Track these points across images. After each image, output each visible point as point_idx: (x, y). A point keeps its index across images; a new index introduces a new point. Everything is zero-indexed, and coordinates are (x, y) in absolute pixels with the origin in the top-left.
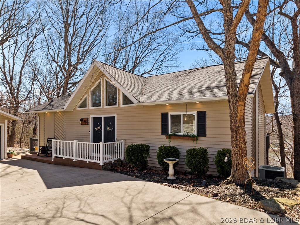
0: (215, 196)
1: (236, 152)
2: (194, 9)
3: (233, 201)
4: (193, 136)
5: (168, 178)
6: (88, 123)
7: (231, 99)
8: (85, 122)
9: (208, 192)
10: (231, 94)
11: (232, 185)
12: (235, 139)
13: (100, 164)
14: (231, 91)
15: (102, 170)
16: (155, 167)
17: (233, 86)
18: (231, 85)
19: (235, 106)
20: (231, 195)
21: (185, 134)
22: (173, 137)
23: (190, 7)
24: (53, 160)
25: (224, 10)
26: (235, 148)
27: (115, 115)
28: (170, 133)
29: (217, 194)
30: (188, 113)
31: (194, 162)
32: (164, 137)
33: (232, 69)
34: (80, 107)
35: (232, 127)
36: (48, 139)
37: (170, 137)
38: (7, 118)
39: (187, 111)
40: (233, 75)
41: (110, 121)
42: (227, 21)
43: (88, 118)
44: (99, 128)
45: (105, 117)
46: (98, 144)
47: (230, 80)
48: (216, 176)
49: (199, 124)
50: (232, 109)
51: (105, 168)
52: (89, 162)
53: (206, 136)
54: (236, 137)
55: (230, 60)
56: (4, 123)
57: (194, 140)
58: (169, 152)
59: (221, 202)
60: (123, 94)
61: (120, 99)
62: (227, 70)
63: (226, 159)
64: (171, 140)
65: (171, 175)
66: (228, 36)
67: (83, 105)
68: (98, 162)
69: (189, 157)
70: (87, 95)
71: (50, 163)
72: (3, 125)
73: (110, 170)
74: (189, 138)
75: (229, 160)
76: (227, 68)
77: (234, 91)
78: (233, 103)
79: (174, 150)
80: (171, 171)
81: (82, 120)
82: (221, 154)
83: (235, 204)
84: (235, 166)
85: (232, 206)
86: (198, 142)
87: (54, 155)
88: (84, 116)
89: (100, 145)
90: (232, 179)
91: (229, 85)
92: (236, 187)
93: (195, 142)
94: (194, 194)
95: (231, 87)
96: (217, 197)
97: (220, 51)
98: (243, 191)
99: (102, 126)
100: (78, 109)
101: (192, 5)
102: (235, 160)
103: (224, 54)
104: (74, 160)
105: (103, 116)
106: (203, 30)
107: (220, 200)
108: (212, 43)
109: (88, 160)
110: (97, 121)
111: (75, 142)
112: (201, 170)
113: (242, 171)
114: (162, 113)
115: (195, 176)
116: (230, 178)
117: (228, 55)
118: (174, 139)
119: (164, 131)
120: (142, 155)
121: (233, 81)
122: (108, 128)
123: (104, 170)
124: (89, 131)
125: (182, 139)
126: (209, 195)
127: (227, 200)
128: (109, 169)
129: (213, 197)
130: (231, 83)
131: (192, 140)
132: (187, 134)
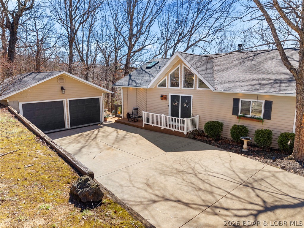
0: (283, 168)
1: (298, 141)
2: (275, 32)
3: (295, 172)
4: (260, 119)
5: (243, 150)
6: (167, 99)
7: (299, 107)
8: (165, 98)
9: (278, 165)
10: (299, 103)
11: (293, 161)
12: (299, 133)
13: (184, 133)
14: (299, 101)
15: (186, 137)
16: (225, 137)
17: (302, 98)
18: (300, 97)
19: (301, 112)
20: (293, 168)
21: (252, 116)
22: (243, 118)
23: (272, 29)
24: (143, 126)
25: (301, 42)
26: (297, 138)
27: (192, 96)
28: (239, 114)
29: (284, 166)
30: (259, 101)
31: (262, 140)
32: (235, 116)
33: (302, 87)
34: (160, 86)
35: (297, 125)
36: (133, 108)
37: (239, 117)
38: (103, 92)
39: (257, 99)
40: (302, 91)
41: (187, 100)
42: (303, 51)
43: (167, 95)
44: (176, 104)
45: (182, 96)
46: (183, 119)
47: (300, 94)
48: (275, 148)
49: (265, 110)
50: (299, 113)
51: (188, 137)
52: (174, 131)
53: (270, 120)
54: (300, 132)
55: (301, 80)
56: (102, 96)
57: (260, 122)
58: (242, 131)
59: (288, 172)
60: (199, 79)
61: (196, 83)
62: (298, 87)
63: (289, 143)
64: (241, 120)
65: (245, 148)
66: (302, 63)
67: (163, 84)
68: (182, 131)
69: (258, 136)
70: (166, 77)
71: (141, 128)
72: (101, 97)
73: (193, 138)
74: (257, 120)
75: (292, 144)
76: (298, 86)
77: (302, 102)
78: (300, 110)
79: (245, 129)
80: (245, 146)
81: (162, 96)
82: (284, 136)
83: (297, 174)
84: (296, 150)
85: (295, 175)
86: (264, 123)
87: (144, 123)
88: (164, 93)
89: (184, 120)
90: (293, 157)
91: (298, 97)
92: (296, 162)
93: (261, 123)
94: (268, 165)
95: (300, 99)
96: (284, 169)
97: (294, 72)
98: (301, 166)
99: (179, 102)
100: (158, 87)
101: (274, 28)
102: (297, 146)
103: (297, 75)
104: (162, 128)
105: (180, 95)
106: (281, 50)
107: (287, 171)
108: (288, 64)
109: (173, 130)
110: (175, 98)
111: (163, 115)
112: (266, 146)
113: (301, 154)
114: (234, 98)
115: (260, 149)
116: (291, 156)
117: (301, 77)
118: (243, 119)
119: (235, 112)
120: (218, 130)
121: (302, 95)
122: (185, 105)
123: (188, 138)
124: (168, 106)
125: (250, 120)
126: (278, 167)
127: (291, 171)
128: (191, 137)
129: (282, 168)
130: (300, 96)
131: (259, 122)
132: (254, 116)
